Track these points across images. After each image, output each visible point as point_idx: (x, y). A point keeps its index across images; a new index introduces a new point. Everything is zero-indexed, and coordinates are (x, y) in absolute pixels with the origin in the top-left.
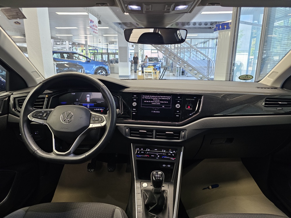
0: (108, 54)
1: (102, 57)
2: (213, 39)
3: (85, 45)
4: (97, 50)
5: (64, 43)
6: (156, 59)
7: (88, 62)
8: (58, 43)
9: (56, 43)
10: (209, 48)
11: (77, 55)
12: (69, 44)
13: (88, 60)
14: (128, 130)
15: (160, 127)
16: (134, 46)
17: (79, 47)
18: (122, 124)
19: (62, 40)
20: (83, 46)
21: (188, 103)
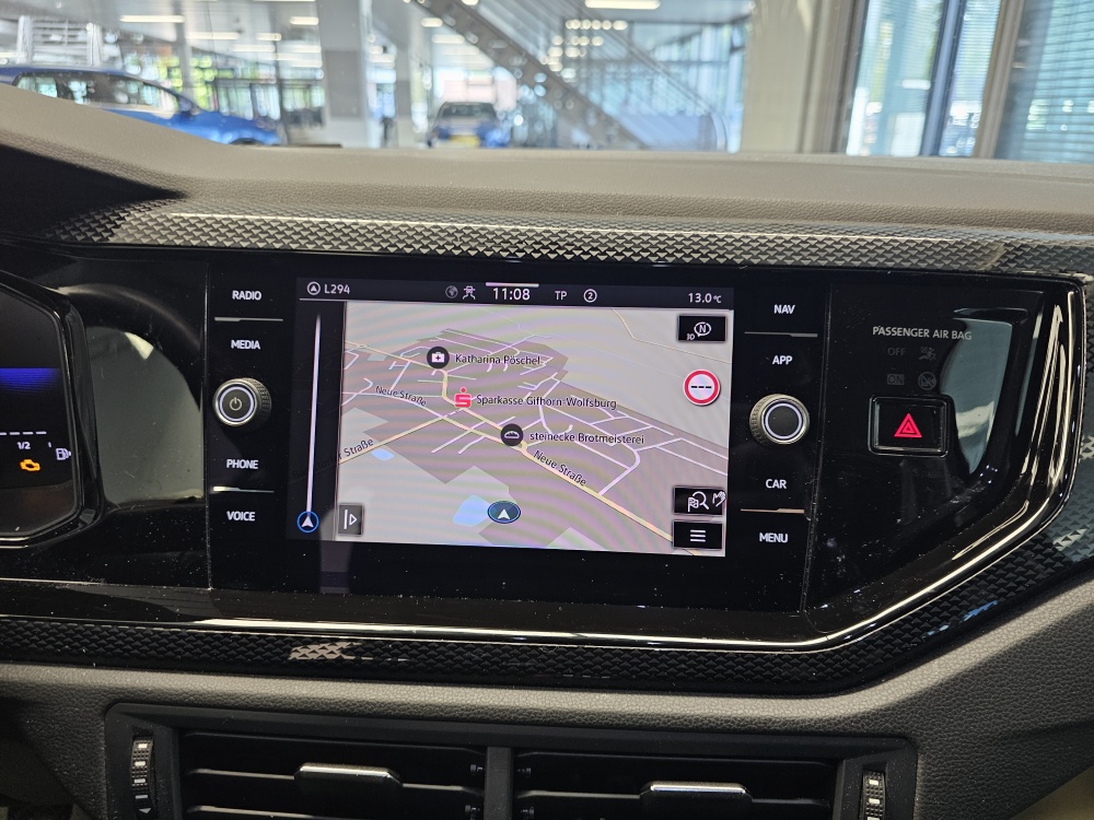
0: (281, 85)
1: (253, 99)
2: (717, 25)
3: (178, 45)
4: (232, 69)
5: (81, 36)
6: (488, 109)
7: (184, 117)
8: (55, 37)
9: (44, 36)
10: (700, 63)
11: (133, 88)
12: (105, 42)
13: (186, 107)
14: (153, 747)
15: (566, 706)
16: (393, 49)
17: (154, 53)
18: (74, 670)
19: (70, 22)
20: (169, 49)
21: (894, 379)
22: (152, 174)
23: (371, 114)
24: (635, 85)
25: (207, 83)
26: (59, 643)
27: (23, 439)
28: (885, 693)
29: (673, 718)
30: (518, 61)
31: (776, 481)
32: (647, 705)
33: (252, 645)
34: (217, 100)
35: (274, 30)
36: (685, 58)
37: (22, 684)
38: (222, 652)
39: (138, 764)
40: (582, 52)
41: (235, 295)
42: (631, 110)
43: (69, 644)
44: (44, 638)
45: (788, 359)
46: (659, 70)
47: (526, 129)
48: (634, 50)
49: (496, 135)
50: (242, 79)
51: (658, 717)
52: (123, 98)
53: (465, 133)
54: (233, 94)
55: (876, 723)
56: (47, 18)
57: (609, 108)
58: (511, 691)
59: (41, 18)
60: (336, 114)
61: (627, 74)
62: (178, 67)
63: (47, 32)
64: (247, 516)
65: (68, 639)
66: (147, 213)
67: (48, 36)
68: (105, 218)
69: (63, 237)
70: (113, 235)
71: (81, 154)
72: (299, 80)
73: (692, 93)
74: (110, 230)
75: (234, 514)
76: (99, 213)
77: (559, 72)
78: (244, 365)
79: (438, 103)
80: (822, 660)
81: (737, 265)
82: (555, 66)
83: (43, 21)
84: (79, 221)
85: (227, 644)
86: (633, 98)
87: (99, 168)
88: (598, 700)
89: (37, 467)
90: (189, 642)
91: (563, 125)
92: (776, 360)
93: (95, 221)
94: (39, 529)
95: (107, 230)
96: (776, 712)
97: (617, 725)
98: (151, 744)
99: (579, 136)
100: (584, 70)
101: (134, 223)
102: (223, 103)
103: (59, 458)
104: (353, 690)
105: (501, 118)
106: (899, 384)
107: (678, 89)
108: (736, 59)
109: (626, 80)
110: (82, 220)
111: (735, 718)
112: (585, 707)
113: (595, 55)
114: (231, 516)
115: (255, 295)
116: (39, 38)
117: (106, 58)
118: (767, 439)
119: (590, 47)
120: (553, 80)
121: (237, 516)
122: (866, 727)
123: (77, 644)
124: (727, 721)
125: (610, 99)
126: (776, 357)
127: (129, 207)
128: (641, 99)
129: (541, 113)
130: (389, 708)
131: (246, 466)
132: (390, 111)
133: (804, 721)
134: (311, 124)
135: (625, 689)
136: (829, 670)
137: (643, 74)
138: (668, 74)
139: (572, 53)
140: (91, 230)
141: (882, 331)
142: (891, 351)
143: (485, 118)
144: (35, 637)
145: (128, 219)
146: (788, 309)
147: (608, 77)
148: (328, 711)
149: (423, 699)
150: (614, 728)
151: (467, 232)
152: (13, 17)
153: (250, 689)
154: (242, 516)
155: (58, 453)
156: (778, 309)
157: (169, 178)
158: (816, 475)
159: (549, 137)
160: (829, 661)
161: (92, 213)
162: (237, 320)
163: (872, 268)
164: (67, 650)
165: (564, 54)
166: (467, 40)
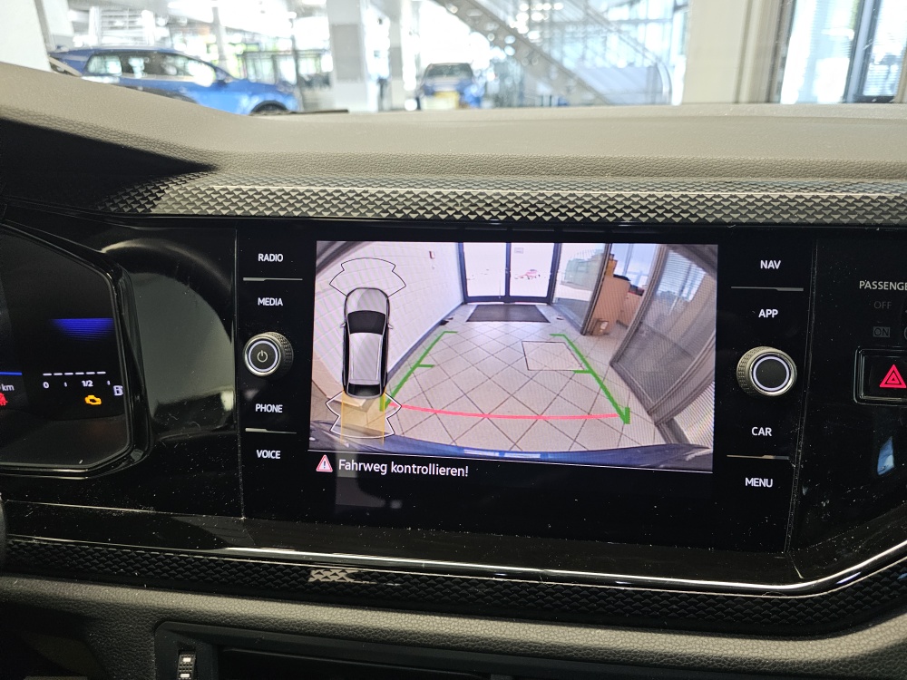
0: (296, 54)
1: (275, 67)
3: (214, 26)
4: (258, 44)
5: (139, 21)
6: (466, 68)
7: (220, 85)
8: (118, 23)
10: (647, 21)
11: (180, 62)
12: (157, 25)
13: (221, 77)
14: (196, 661)
15: (563, 640)
16: (387, 21)
17: (195, 33)
18: (129, 590)
19: (130, 10)
20: (207, 29)
21: (880, 332)
22: (187, 150)
23: (370, 77)
24: (590, 43)
25: (238, 56)
26: (116, 567)
27: (86, 378)
28: (873, 638)
29: (666, 656)
30: (490, 27)
31: (762, 429)
32: (641, 642)
33: (279, 573)
34: (246, 69)
35: (290, 10)
36: (634, 17)
37: (85, 602)
38: (254, 579)
39: (183, 676)
40: (545, 16)
41: (260, 257)
42: (588, 64)
43: (123, 567)
44: (103, 562)
45: (774, 312)
46: (612, 28)
47: (497, 83)
48: (590, 12)
49: (474, 90)
50: (266, 51)
51: (651, 654)
52: (172, 71)
53: (447, 89)
54: (259, 64)
55: (865, 668)
56: (112, 8)
57: (569, 64)
58: (512, 624)
59: (108, 8)
60: (342, 78)
61: (583, 33)
62: (216, 43)
63: (112, 19)
64: (274, 454)
65: (123, 564)
66: (184, 186)
67: (111, 22)
68: (147, 191)
69: (113, 209)
70: (154, 206)
71: (125, 136)
72: (311, 50)
73: (640, 48)
74: (152, 202)
75: (262, 452)
76: (142, 188)
77: (526, 34)
78: (269, 320)
79: (424, 65)
80: (810, 605)
81: (725, 223)
82: (522, 29)
83: (109, 11)
84: (125, 194)
85: (258, 572)
86: (589, 54)
87: (142, 147)
88: (594, 636)
89: (99, 401)
90: (225, 569)
91: (529, 80)
92: (762, 313)
93: (139, 194)
94: (98, 463)
95: (149, 202)
96: (766, 654)
97: (612, 660)
98: (194, 658)
99: (543, 89)
100: (547, 32)
101: (172, 195)
102: (251, 71)
103: (116, 394)
104: (368, 618)
105: (476, 74)
106: (885, 336)
107: (628, 44)
108: (679, 15)
109: (583, 38)
110: (128, 194)
111: (726, 658)
112: (581, 643)
113: (556, 18)
114: (260, 454)
115: (277, 258)
116: (106, 25)
117: (158, 38)
118: (757, 391)
119: (552, 11)
120: (521, 41)
121: (265, 454)
122: (854, 671)
123: (130, 568)
124: (718, 661)
125: (569, 55)
126: (762, 311)
127: (168, 180)
128: (596, 53)
129: (510, 69)
130: (401, 636)
131: (272, 410)
132: (385, 74)
133: (793, 663)
134: (321, 86)
135: (619, 625)
136: (817, 614)
137: (598, 32)
138: (619, 31)
139: (537, 17)
140: (136, 202)
141: (868, 285)
142: (878, 305)
143: (463, 76)
144: (95, 561)
145: (167, 191)
146: (774, 265)
147: (567, 36)
148: (346, 636)
149: (432, 629)
150: (610, 663)
151: (467, 197)
152: (85, 8)
153: (278, 614)
154: (269, 454)
155: (115, 390)
156: (764, 264)
157: (202, 153)
158: (801, 423)
159: (518, 89)
160: (817, 606)
161: (137, 187)
162: (263, 279)
163: (860, 225)
164: (122, 573)
165: (530, 19)
166: (448, 11)
